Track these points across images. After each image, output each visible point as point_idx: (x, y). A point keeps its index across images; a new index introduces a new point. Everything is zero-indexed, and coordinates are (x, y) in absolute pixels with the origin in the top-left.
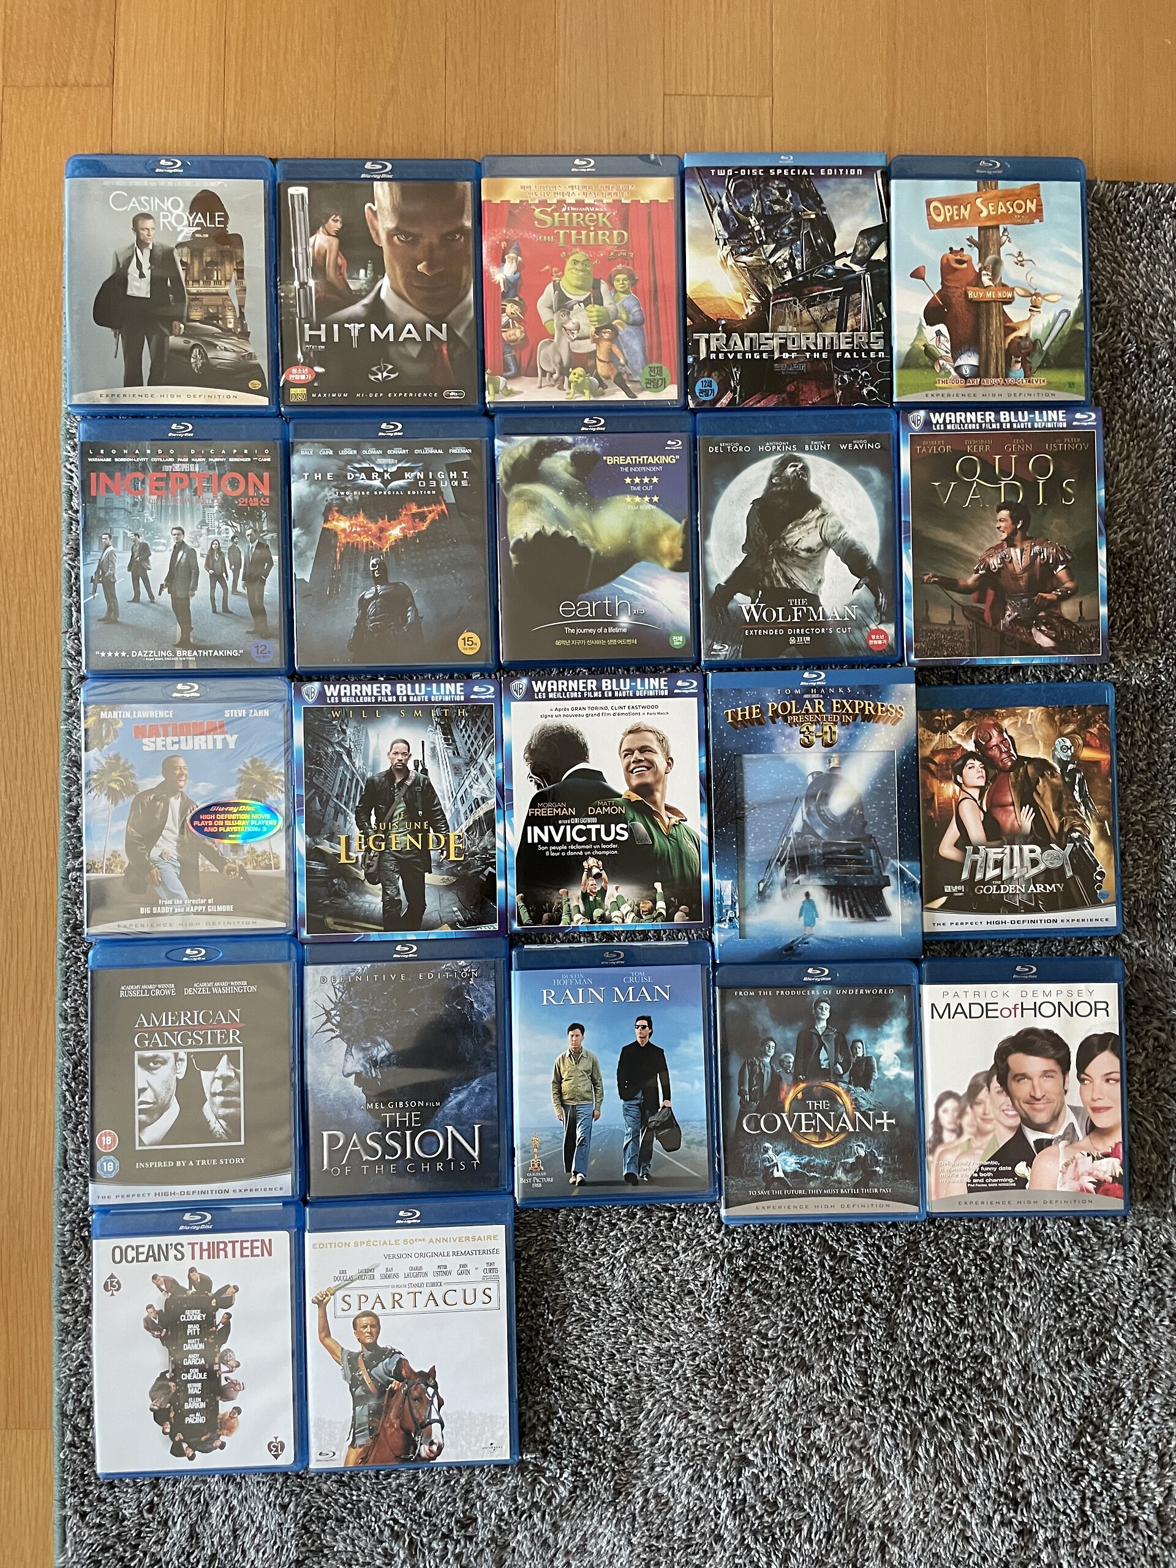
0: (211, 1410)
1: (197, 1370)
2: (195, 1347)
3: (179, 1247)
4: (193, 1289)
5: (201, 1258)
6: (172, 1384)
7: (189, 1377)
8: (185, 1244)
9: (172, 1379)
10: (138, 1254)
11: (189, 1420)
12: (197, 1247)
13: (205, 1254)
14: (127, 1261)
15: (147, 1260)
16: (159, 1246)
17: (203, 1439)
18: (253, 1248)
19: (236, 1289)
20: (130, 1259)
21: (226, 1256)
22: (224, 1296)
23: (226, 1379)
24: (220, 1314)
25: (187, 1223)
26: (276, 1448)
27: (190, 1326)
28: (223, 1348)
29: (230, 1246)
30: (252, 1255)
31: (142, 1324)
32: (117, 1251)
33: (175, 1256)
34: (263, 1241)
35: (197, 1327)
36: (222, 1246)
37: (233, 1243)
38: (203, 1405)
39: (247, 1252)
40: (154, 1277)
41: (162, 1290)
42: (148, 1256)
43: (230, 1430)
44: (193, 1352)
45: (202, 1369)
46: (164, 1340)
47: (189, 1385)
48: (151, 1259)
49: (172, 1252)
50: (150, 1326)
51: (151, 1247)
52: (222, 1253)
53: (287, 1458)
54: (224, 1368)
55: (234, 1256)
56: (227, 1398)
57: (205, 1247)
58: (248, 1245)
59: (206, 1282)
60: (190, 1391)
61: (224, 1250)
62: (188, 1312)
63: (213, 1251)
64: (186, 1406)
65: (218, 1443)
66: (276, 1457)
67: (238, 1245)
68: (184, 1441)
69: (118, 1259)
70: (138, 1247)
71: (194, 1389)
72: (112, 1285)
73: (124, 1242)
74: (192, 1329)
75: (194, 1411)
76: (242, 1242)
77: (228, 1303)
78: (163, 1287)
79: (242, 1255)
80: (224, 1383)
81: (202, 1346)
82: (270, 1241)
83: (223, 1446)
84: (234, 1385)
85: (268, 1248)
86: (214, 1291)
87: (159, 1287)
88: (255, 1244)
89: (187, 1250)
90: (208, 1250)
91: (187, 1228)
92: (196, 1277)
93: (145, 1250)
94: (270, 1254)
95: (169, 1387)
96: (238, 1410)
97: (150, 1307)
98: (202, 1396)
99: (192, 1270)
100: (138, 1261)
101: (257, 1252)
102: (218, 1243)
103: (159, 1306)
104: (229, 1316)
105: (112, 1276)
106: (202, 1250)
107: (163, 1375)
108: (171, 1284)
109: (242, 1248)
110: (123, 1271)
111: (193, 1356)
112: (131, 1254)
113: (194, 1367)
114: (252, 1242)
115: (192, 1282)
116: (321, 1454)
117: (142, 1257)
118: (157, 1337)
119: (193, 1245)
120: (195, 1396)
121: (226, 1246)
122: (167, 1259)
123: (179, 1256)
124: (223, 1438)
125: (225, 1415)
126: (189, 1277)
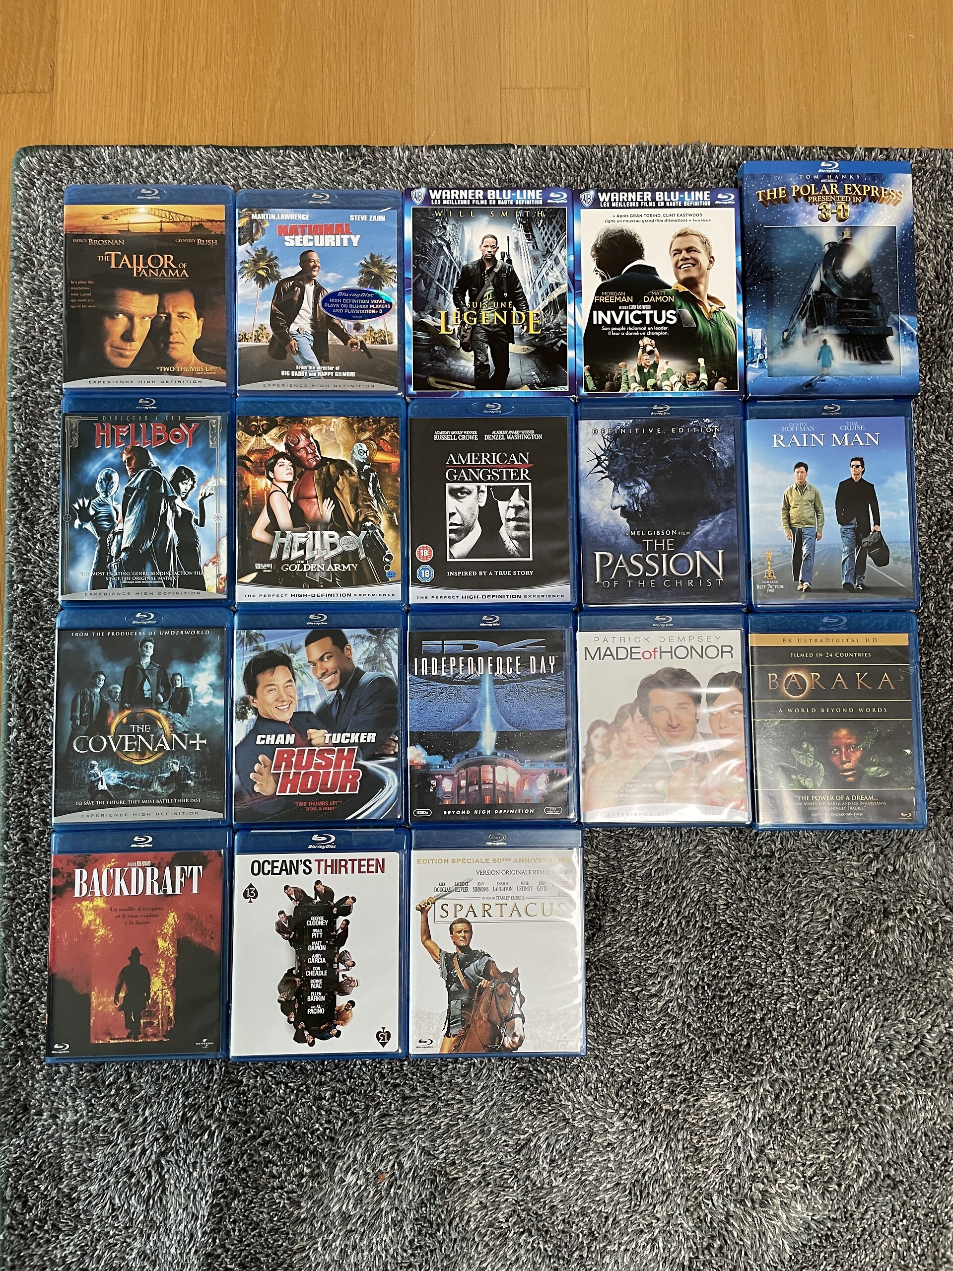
0: (330, 1003)
1: (319, 968)
2: (318, 948)
3: (307, 863)
4: (318, 899)
5: (326, 873)
6: (298, 979)
7: (312, 973)
8: (313, 861)
9: (297, 976)
10: (273, 867)
11: (311, 1011)
12: (323, 863)
13: (329, 869)
14: (264, 874)
15: (280, 873)
16: (291, 862)
17: (322, 1027)
18: (369, 866)
19: (354, 899)
20: (266, 872)
21: (346, 872)
22: (343, 905)
23: (343, 976)
24: (340, 920)
25: (315, 843)
26: (383, 1037)
27: (314, 930)
28: (342, 949)
29: (350, 863)
30: (368, 872)
31: (274, 927)
32: (256, 864)
33: (304, 871)
34: (377, 860)
35: (320, 931)
36: (343, 863)
37: (353, 861)
38: (323, 998)
39: (364, 869)
40: (286, 888)
41: (292, 899)
42: (281, 870)
43: (345, 1021)
44: (316, 952)
45: (323, 967)
46: (293, 942)
47: (312, 981)
48: (284, 873)
49: (302, 867)
50: (281, 929)
51: (284, 862)
52: (343, 869)
53: (393, 1046)
54: (342, 967)
55: (353, 872)
56: (344, 993)
57: (329, 863)
58: (365, 863)
59: (329, 893)
60: (313, 986)
61: (345, 866)
62: (313, 918)
63: (336, 867)
64: (309, 999)
65: (334, 1032)
66: (383, 1044)
67: (356, 863)
68: (306, 1029)
69: (256, 871)
70: (273, 862)
71: (316, 984)
72: (251, 893)
73: (261, 857)
74: (316, 933)
75: (315, 1003)
76: (360, 860)
77: (347, 911)
78: (293, 896)
79: (360, 872)
80: (341, 979)
81: (324, 948)
82: (383, 860)
83: (338, 1034)
84: (349, 981)
85: (381, 866)
86: (335, 901)
87: (289, 896)
88: (371, 863)
89: (314, 866)
90: (332, 866)
91: (315, 847)
92: (320, 888)
93: (279, 864)
94: (383, 871)
95: (295, 982)
96: (352, 1003)
97: (282, 912)
98: (323, 991)
99: (318, 882)
100: (273, 874)
101: (372, 869)
102: (340, 860)
103: (289, 912)
104: (347, 922)
105: (251, 886)
106: (326, 866)
107: (290, 971)
108: (300, 895)
109: (360, 866)
110: (259, 882)
111: (316, 956)
112: (268, 867)
113: (316, 965)
114: (369, 860)
115: (317, 893)
116: (420, 1041)
117: (276, 871)
118: (286, 938)
119: (319, 861)
120: (316, 990)
121: (346, 863)
122: (297, 873)
123: (307, 871)
124: (338, 1028)
125: (341, 1007)
126: (315, 888)
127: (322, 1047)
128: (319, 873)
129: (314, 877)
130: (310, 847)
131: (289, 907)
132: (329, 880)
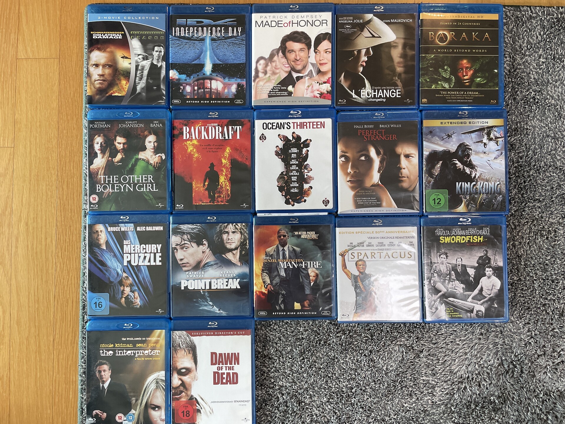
0: (301, 187)
1: (295, 172)
2: (295, 163)
3: (288, 124)
4: (294, 140)
5: (297, 128)
6: (286, 177)
7: (292, 174)
8: (291, 123)
9: (285, 175)
10: (273, 126)
11: (292, 191)
12: (295, 124)
13: (299, 127)
14: (269, 129)
15: (276, 129)
16: (281, 123)
17: (297, 198)
18: (317, 125)
19: (311, 140)
20: (269, 128)
21: (307, 128)
22: (306, 143)
23: (307, 175)
24: (304, 150)
25: (292, 114)
27: (293, 155)
28: (306, 163)
29: (308, 124)
30: (317, 128)
31: (274, 153)
32: (265, 125)
33: (287, 127)
34: (321, 122)
35: (295, 155)
36: (305, 124)
37: (310, 123)
38: (297, 185)
39: (315, 126)
40: (279, 135)
41: (282, 140)
42: (277, 127)
43: (308, 195)
44: (294, 164)
45: (297, 171)
46: (283, 160)
47: (292, 177)
48: (278, 128)
49: (286, 126)
50: (277, 154)
51: (278, 123)
52: (305, 127)
53: (330, 206)
54: (306, 171)
55: (310, 128)
56: (307, 183)
57: (299, 124)
58: (315, 123)
59: (299, 138)
60: (292, 180)
61: (306, 125)
62: (292, 149)
63: (302, 126)
64: (291, 185)
65: (303, 200)
66: (326, 206)
67: (311, 124)
68: (290, 199)
69: (265, 128)
70: (272, 123)
71: (294, 179)
72: (263, 138)
73: (267, 121)
74: (293, 156)
75: (294, 187)
76: (313, 122)
77: (307, 146)
78: (282, 139)
79: (313, 128)
80: (306, 177)
81: (297, 162)
82: (324, 122)
83: (305, 201)
84: (310, 178)
85: (323, 125)
86: (302, 141)
87: (281, 139)
88: (318, 123)
89: (292, 125)
90: (300, 125)
91: (292, 116)
92: (295, 135)
93: (275, 124)
94: (324, 127)
95: (285, 178)
96: (311, 187)
97: (277, 146)
98: (297, 182)
99: (294, 133)
100: (273, 129)
101: (319, 126)
102: (304, 123)
103: (281, 146)
104: (308, 151)
105: (263, 134)
106: (297, 125)
107: (282, 173)
108: (285, 139)
109: (313, 125)
110: (267, 132)
111: (294, 166)
112: (270, 126)
113: (294, 170)
114: (317, 122)
115: (293, 137)
117: (274, 127)
118: (280, 158)
120: (294, 181)
121: (307, 124)
122: (284, 128)
123: (289, 127)
124: (305, 198)
125: (306, 189)
126: (292, 135)
127: (297, 206)
128: (294, 128)
129: (292, 130)
130: (289, 116)
131: (281, 144)
132: (299, 132)
